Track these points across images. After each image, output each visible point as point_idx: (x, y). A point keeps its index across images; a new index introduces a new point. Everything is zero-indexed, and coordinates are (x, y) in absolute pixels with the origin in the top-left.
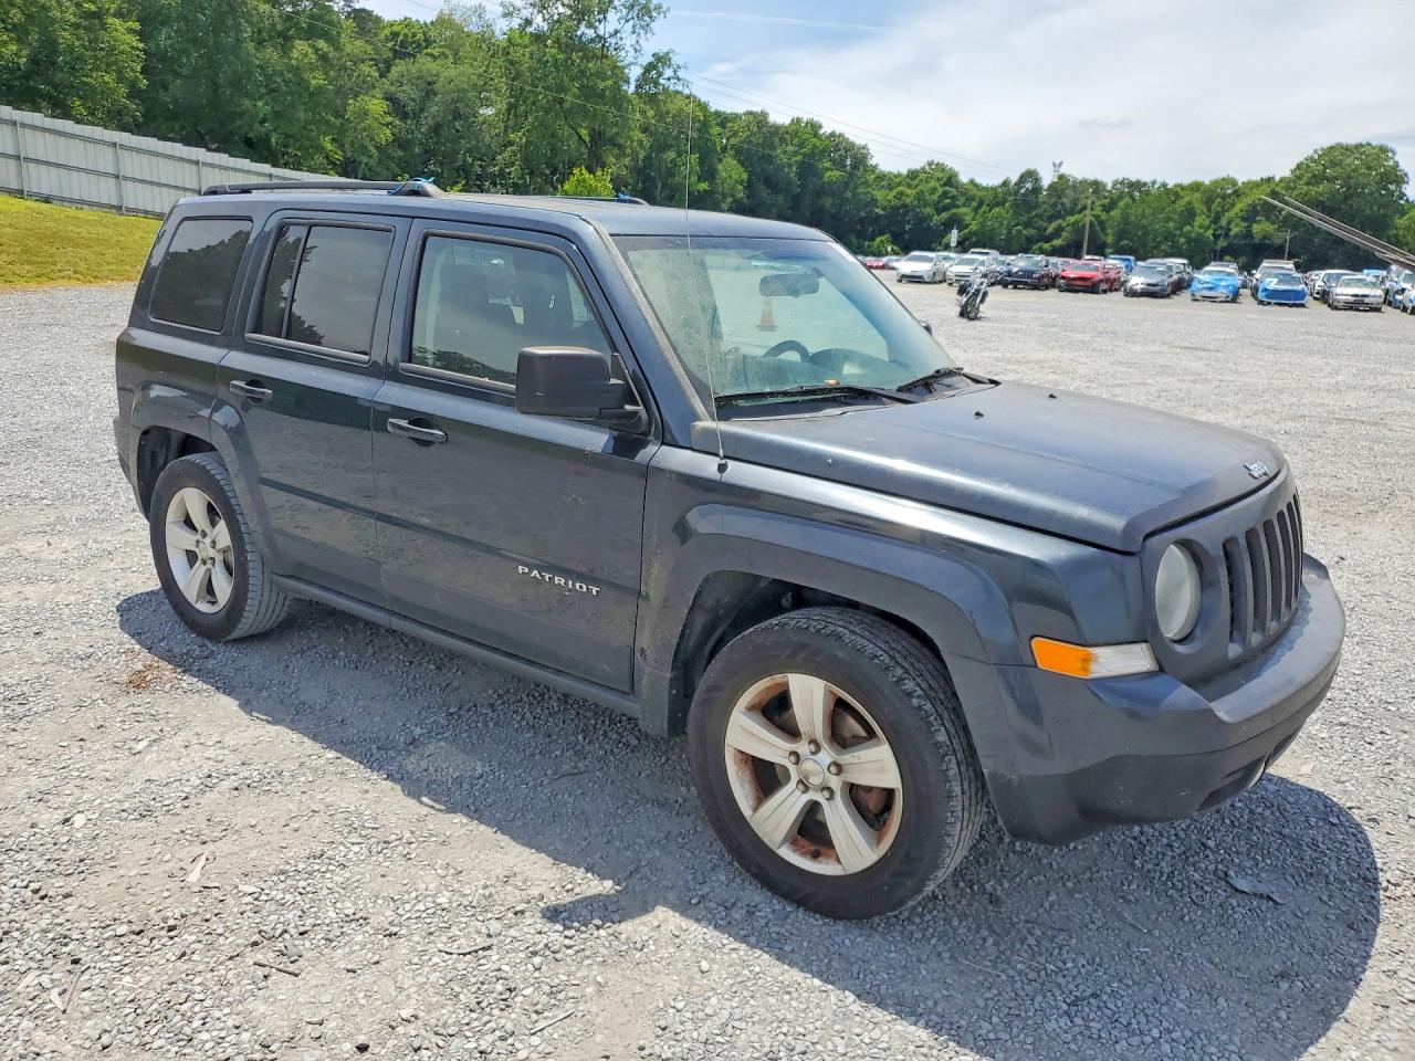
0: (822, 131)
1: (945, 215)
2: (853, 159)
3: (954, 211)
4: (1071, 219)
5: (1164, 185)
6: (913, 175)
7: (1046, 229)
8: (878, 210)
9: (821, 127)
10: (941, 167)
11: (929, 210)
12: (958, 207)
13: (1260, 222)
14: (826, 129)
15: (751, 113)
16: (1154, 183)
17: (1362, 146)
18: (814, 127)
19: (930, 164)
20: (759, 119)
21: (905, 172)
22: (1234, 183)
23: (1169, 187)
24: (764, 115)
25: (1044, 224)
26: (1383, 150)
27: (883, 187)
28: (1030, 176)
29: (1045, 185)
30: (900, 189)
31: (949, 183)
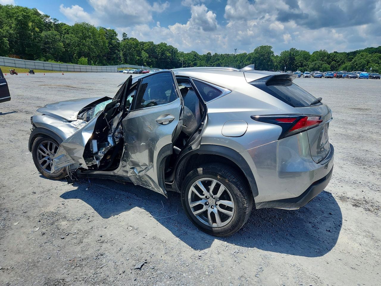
1: (194, 62)
2: (173, 51)
4: (216, 62)
5: (234, 55)
11: (190, 62)
13: (247, 61)
15: (149, 42)
17: (266, 46)
19: (192, 51)
20: (152, 43)
26: (270, 47)
28: (209, 54)
29: (212, 55)
30: (185, 57)
31: (195, 56)
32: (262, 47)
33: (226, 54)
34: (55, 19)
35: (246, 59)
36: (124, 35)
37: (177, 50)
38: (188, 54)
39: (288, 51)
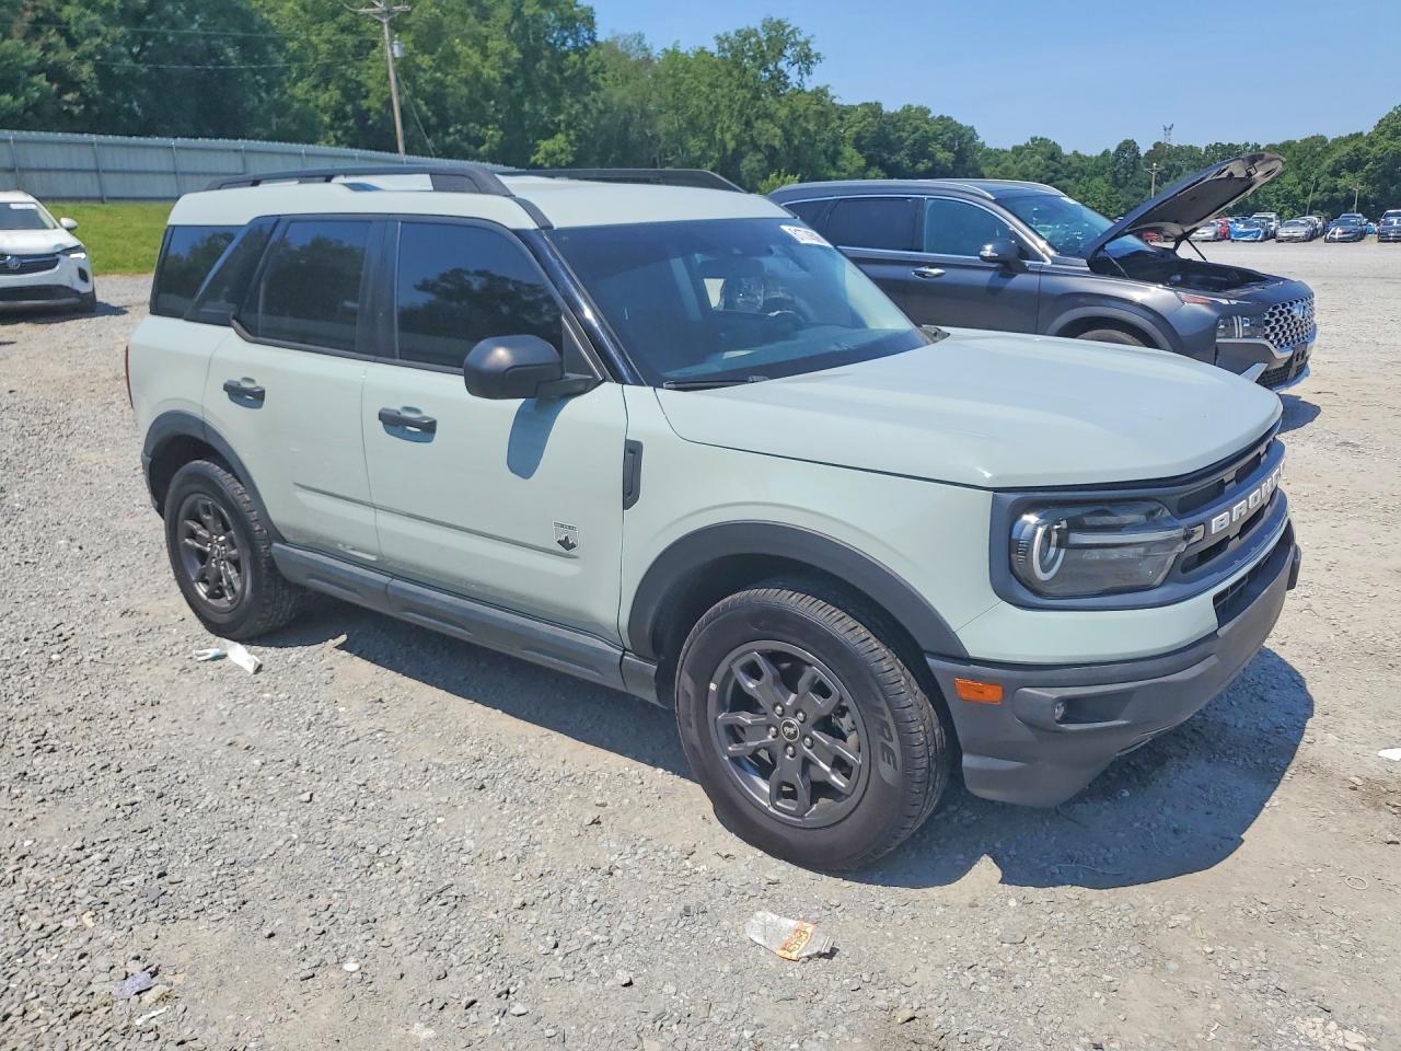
0: (930, 116)
2: (961, 140)
6: (1018, 150)
9: (929, 111)
10: (1044, 142)
12: (1061, 179)
14: (935, 113)
15: (867, 104)
16: (1247, 144)
18: (924, 112)
19: (1033, 140)
20: (874, 110)
21: (1010, 149)
22: (1322, 140)
23: (1262, 148)
24: (878, 105)
27: (990, 164)
28: (1129, 145)
29: (1142, 153)
33: (1216, 147)
37: (975, 137)
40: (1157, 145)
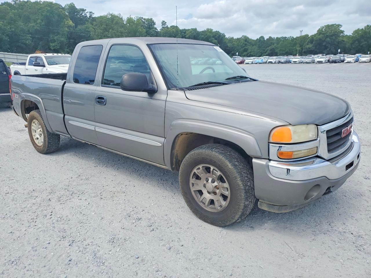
0: (213, 31)
3: (245, 47)
5: (293, 37)
7: (265, 50)
8: (228, 48)
9: (213, 30)
10: (245, 37)
12: (247, 46)
13: (309, 45)
17: (333, 25)
18: (211, 30)
19: (243, 36)
23: (294, 38)
24: (196, 29)
25: (265, 49)
26: (339, 26)
27: (230, 43)
28: (262, 37)
29: (265, 39)
30: (233, 43)
31: (246, 41)
32: (328, 26)
33: (282, 38)
34: (91, 12)
35: (307, 41)
36: (164, 23)
37: (225, 36)
38: (238, 39)
39: (362, 29)
40: (270, 37)
